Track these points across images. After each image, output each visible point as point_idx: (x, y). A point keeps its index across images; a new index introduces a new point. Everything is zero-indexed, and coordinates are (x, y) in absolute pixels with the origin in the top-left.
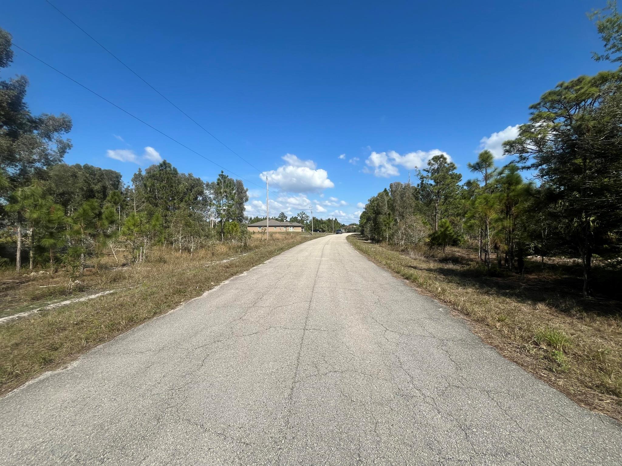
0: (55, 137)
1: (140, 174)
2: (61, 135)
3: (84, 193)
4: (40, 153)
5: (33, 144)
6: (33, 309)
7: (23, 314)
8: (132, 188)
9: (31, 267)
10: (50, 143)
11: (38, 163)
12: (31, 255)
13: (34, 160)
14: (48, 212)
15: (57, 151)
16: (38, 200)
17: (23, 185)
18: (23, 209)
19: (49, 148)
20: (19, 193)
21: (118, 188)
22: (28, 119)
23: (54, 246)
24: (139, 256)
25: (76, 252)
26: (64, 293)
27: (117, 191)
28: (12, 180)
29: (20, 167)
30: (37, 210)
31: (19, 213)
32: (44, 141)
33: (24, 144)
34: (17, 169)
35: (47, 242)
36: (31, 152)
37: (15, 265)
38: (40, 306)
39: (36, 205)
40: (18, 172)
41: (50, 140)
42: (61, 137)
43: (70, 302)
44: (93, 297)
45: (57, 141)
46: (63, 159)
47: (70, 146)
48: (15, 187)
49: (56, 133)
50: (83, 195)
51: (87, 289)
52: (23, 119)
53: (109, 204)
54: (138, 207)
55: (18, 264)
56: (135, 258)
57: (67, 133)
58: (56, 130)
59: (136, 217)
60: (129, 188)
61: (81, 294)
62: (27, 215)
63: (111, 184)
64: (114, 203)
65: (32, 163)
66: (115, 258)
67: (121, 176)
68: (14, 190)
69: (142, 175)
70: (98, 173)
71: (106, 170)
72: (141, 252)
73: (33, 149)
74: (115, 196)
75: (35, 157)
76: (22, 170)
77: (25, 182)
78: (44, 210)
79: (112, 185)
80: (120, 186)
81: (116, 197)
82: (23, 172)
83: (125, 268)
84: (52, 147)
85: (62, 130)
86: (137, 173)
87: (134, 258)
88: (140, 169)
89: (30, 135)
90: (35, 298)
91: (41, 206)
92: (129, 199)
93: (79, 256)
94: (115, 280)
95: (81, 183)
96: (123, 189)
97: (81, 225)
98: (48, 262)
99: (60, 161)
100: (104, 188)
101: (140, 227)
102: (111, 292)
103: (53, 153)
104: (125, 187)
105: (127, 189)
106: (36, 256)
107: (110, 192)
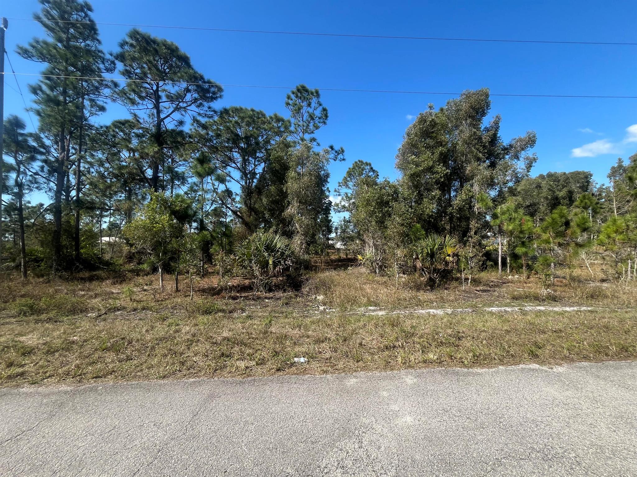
0: (523, 156)
1: (620, 167)
2: (527, 152)
3: (548, 202)
4: (512, 174)
5: (506, 168)
6: (514, 306)
7: (507, 309)
8: (609, 185)
9: (508, 271)
10: (519, 162)
11: (510, 183)
12: (508, 261)
13: (507, 180)
14: (520, 224)
15: (524, 168)
16: (512, 214)
17: (501, 203)
18: (502, 223)
19: (518, 167)
20: (499, 210)
21: (588, 189)
22: (502, 149)
23: (526, 254)
24: (626, 272)
25: (546, 261)
26: (537, 298)
27: (587, 193)
28: (494, 200)
29: (498, 189)
30: (512, 223)
31: (499, 226)
32: (514, 162)
33: (500, 170)
34: (496, 191)
35: (520, 250)
36: (505, 174)
37: (498, 268)
38: (519, 305)
39: (511, 219)
40: (497, 193)
41: (519, 160)
42: (528, 154)
43: (545, 309)
44: (568, 309)
45: (524, 159)
46: (529, 173)
47: (535, 160)
48: (496, 205)
49: (523, 152)
50: (547, 204)
51: (560, 299)
52: (499, 150)
53: (578, 210)
54: (620, 209)
55: (500, 268)
56: (620, 274)
57: (532, 148)
58: (523, 149)
59: (619, 222)
60: (604, 187)
61: (554, 303)
62: (505, 228)
63: (578, 187)
64: (584, 208)
65: (506, 183)
66: (589, 271)
67: (591, 175)
68: (496, 208)
69: (624, 166)
70: (562, 179)
71: (572, 173)
72: (630, 266)
73: (506, 172)
74: (585, 199)
75: (508, 178)
76: (499, 191)
77: (502, 201)
78: (517, 222)
79: (580, 187)
80: (590, 187)
81: (586, 201)
82: (500, 192)
83: (605, 285)
84: (520, 165)
85: (528, 147)
86: (616, 165)
87: (618, 274)
88: (620, 160)
89: (503, 161)
90: (515, 298)
91: (515, 219)
92: (604, 200)
93: (549, 265)
94: (592, 297)
95: (545, 192)
96: (595, 190)
97: (550, 234)
98: (522, 267)
99: (527, 176)
100: (571, 193)
101: (627, 235)
102: (589, 309)
103: (521, 171)
104: (598, 186)
105: (601, 190)
106: (512, 262)
107: (578, 197)
